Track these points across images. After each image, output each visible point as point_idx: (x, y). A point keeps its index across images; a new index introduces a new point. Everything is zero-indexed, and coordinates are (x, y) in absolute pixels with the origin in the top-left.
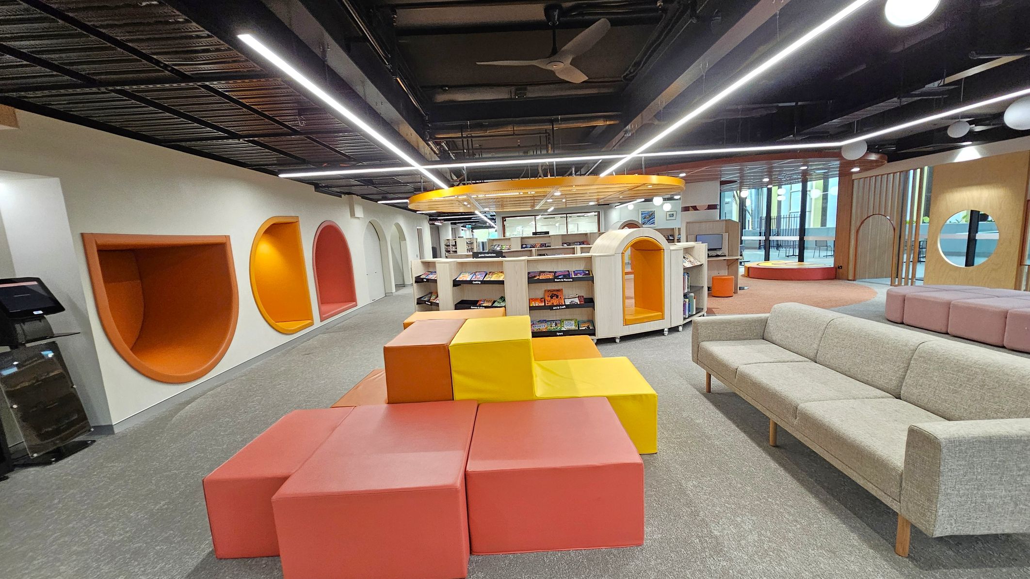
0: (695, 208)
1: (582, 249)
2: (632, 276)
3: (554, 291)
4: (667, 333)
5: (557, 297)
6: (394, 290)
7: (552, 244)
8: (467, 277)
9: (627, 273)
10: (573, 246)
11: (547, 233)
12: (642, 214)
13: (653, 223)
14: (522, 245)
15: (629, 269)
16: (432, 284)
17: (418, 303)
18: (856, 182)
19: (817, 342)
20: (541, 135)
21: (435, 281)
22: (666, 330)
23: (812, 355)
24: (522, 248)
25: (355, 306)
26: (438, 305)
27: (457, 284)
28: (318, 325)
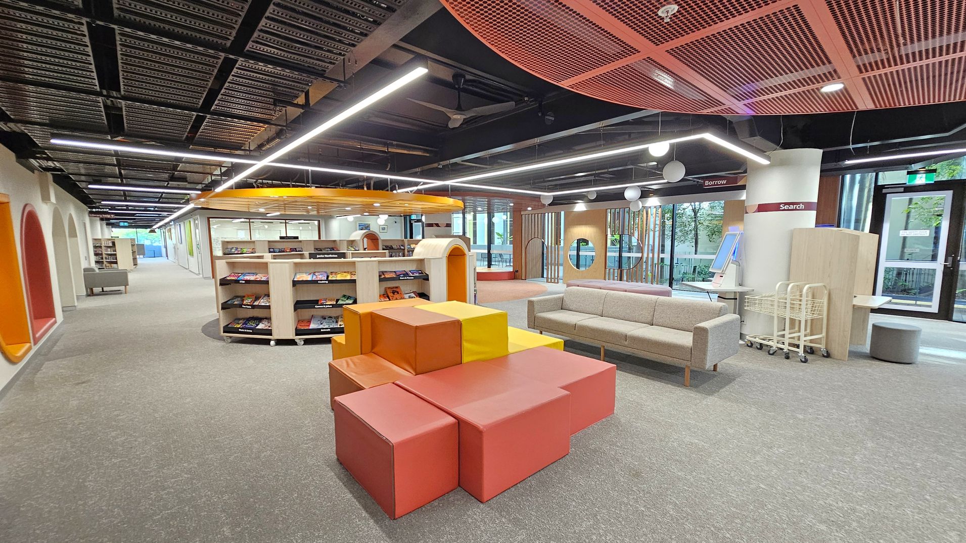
0: (437, 225)
3: (393, 288)
5: (398, 293)
11: (297, 238)
12: (359, 226)
14: (269, 249)
17: (224, 308)
18: (523, 217)
19: (601, 306)
20: (339, 148)
21: (265, 282)
23: (600, 313)
25: (55, 322)
26: (269, 307)
27: (295, 283)
28: (35, 349)
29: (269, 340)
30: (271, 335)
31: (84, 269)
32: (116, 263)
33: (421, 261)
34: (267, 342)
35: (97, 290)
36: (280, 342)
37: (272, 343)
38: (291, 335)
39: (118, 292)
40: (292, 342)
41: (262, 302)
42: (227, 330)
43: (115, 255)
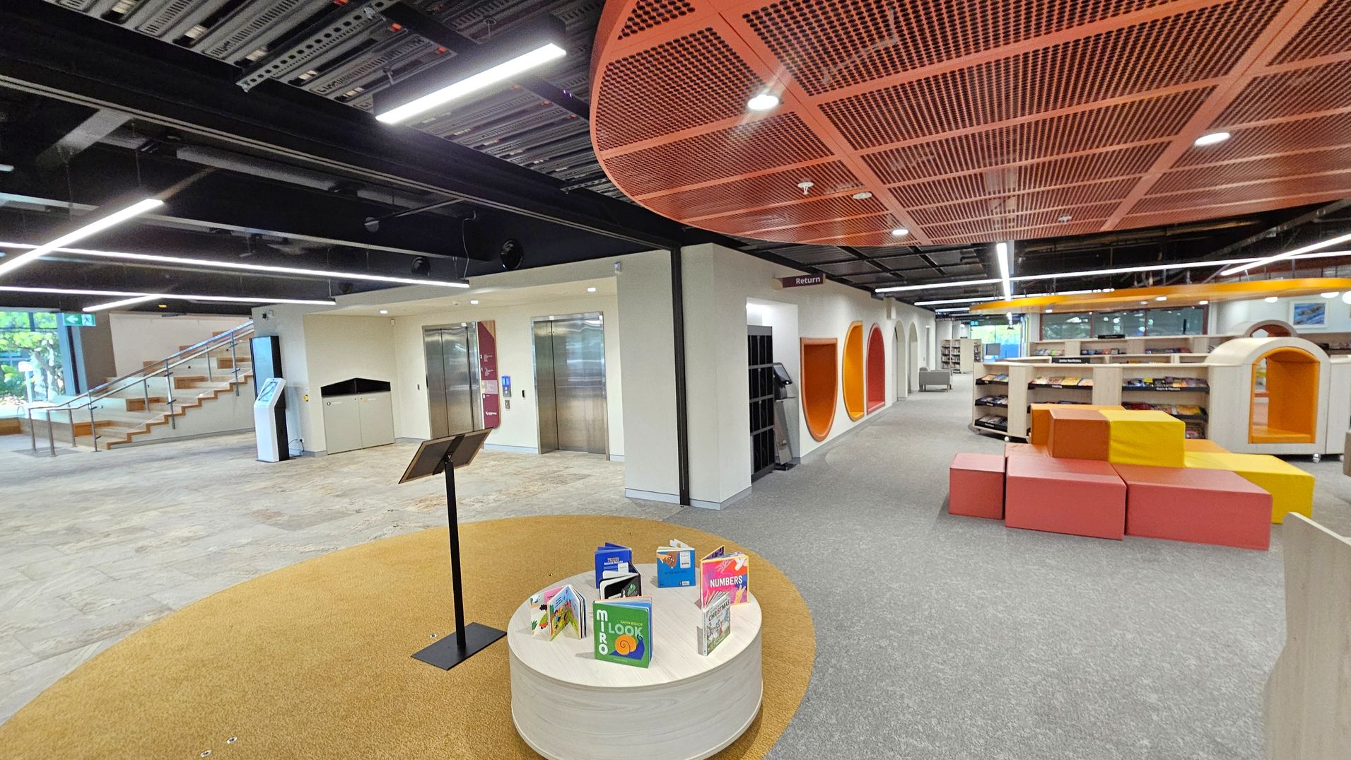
1: (1182, 360)
2: (1266, 400)
4: (1318, 460)
6: (906, 395)
7: (1127, 351)
8: (1043, 381)
9: (1258, 395)
10: (1168, 355)
13: (1321, 322)
14: (1081, 351)
15: (1262, 390)
16: (1004, 387)
17: (976, 404)
21: (1007, 384)
22: (1316, 455)
24: (1082, 354)
25: (884, 405)
26: (1006, 406)
27: (1031, 386)
28: (866, 418)
29: (1005, 436)
30: (1006, 431)
31: (921, 369)
32: (959, 363)
33: (1206, 369)
34: (1002, 437)
35: (928, 387)
36: (1014, 440)
37: (1007, 439)
38: (1022, 435)
39: (943, 390)
40: (1022, 441)
41: (1003, 402)
42: (978, 423)
43: (959, 356)
